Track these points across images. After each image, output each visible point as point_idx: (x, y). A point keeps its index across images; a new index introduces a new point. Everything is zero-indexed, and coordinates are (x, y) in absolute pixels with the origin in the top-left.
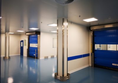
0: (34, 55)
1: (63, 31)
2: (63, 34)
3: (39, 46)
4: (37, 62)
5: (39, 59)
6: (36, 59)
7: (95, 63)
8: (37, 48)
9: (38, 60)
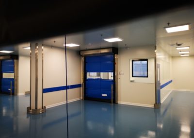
0: (9, 89)
1: (36, 55)
2: (36, 58)
3: (17, 76)
4: (13, 99)
5: (17, 95)
6: (11, 96)
7: (87, 95)
8: (14, 79)
9: (15, 97)
